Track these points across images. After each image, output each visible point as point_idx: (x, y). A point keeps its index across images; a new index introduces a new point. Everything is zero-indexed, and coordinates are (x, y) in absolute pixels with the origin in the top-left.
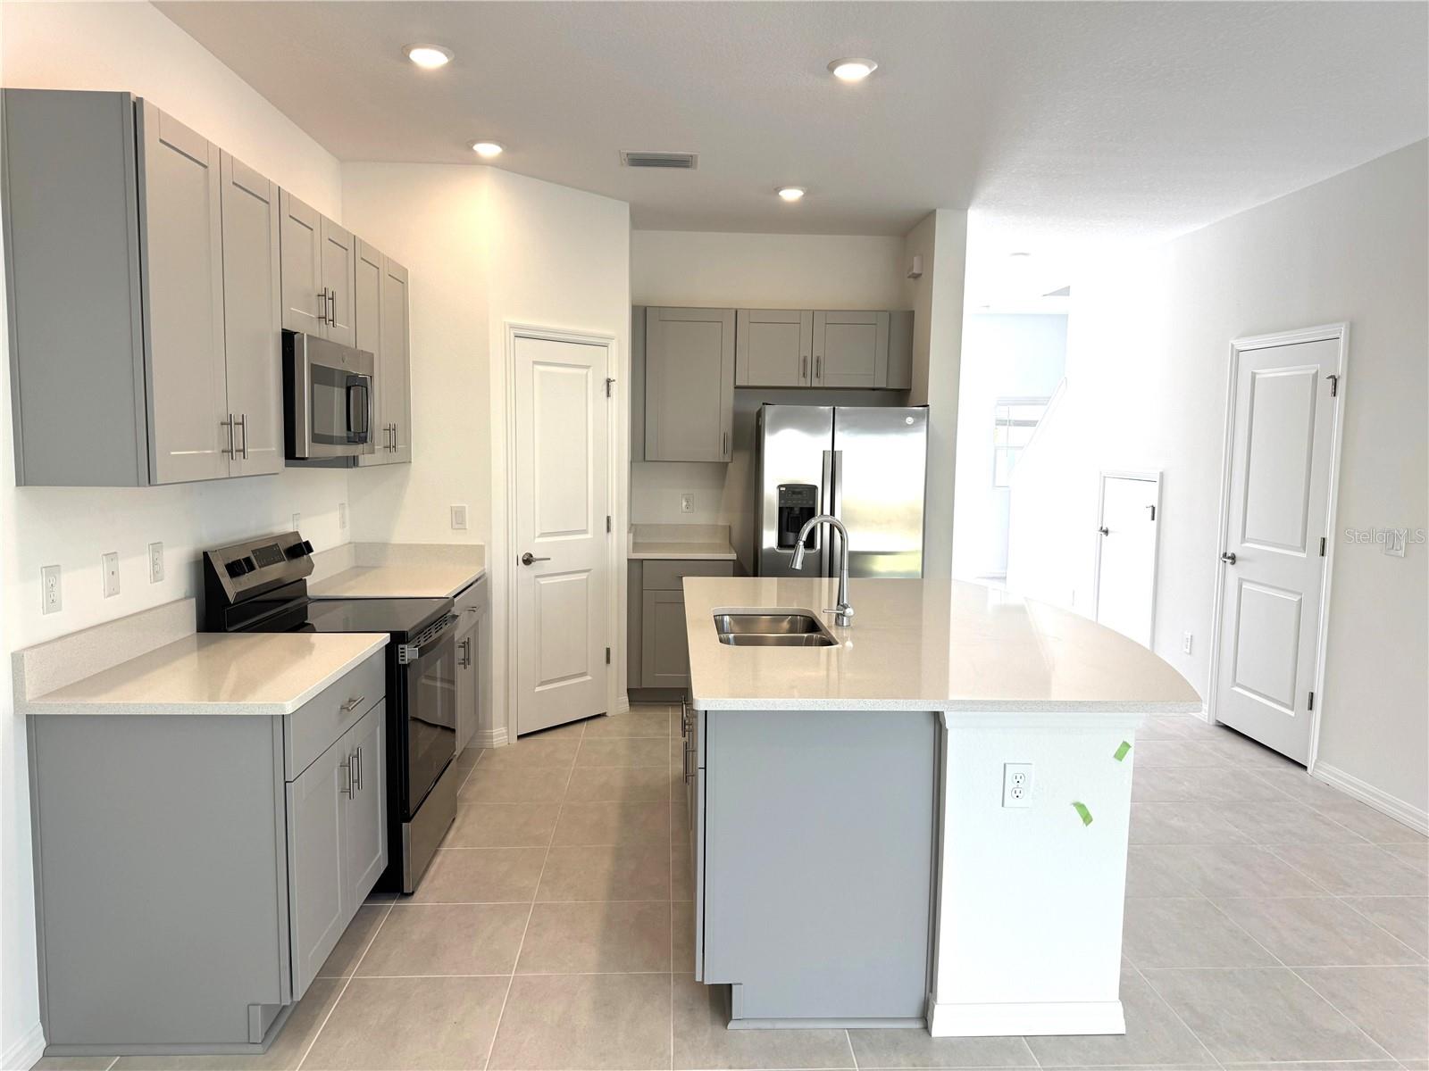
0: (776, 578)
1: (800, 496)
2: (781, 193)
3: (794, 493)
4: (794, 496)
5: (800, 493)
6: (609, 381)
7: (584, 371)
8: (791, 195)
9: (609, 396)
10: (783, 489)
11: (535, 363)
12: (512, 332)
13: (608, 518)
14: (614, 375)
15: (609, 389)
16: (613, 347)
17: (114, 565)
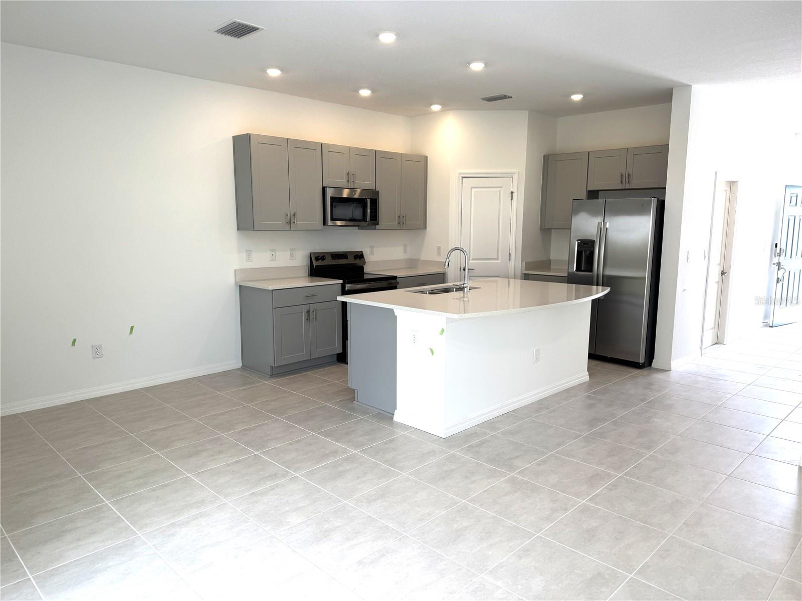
0: (574, 285)
1: (587, 245)
2: (572, 97)
3: (584, 244)
4: (585, 245)
5: (587, 244)
6: (512, 192)
7: (499, 189)
8: (577, 98)
9: (512, 199)
10: (579, 242)
11: (472, 188)
12: (461, 176)
13: (510, 254)
14: (515, 190)
15: (512, 196)
16: (515, 177)
17: (273, 253)
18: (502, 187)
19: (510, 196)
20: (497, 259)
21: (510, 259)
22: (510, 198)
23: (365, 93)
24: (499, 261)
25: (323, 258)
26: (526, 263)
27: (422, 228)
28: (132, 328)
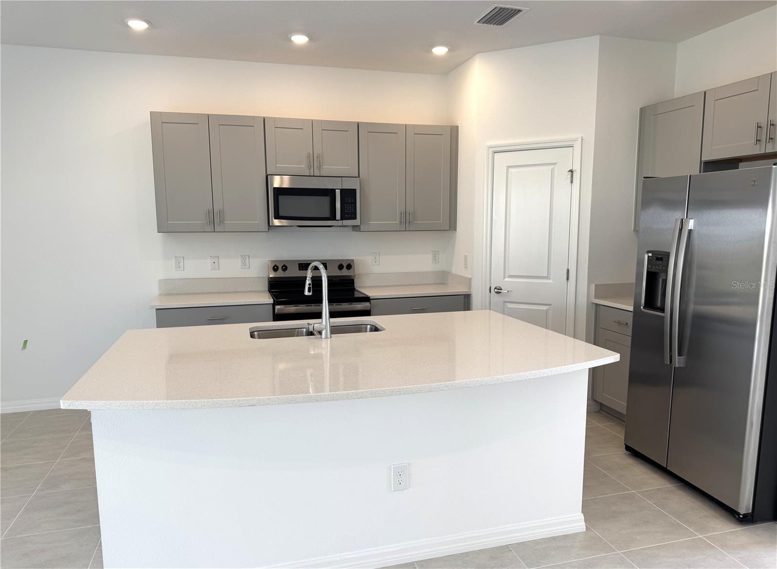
1: (659, 263)
3: (657, 258)
4: (657, 261)
5: (660, 257)
6: (572, 171)
7: (551, 167)
9: (572, 182)
10: (650, 255)
11: (509, 167)
12: (491, 150)
13: (568, 270)
14: (576, 167)
15: (572, 177)
16: (577, 146)
17: (216, 260)
18: (555, 164)
19: (569, 176)
20: (547, 278)
21: (568, 279)
22: (569, 180)
23: (300, 40)
24: (551, 281)
25: (285, 268)
26: (596, 285)
27: (448, 229)
28: (26, 342)
